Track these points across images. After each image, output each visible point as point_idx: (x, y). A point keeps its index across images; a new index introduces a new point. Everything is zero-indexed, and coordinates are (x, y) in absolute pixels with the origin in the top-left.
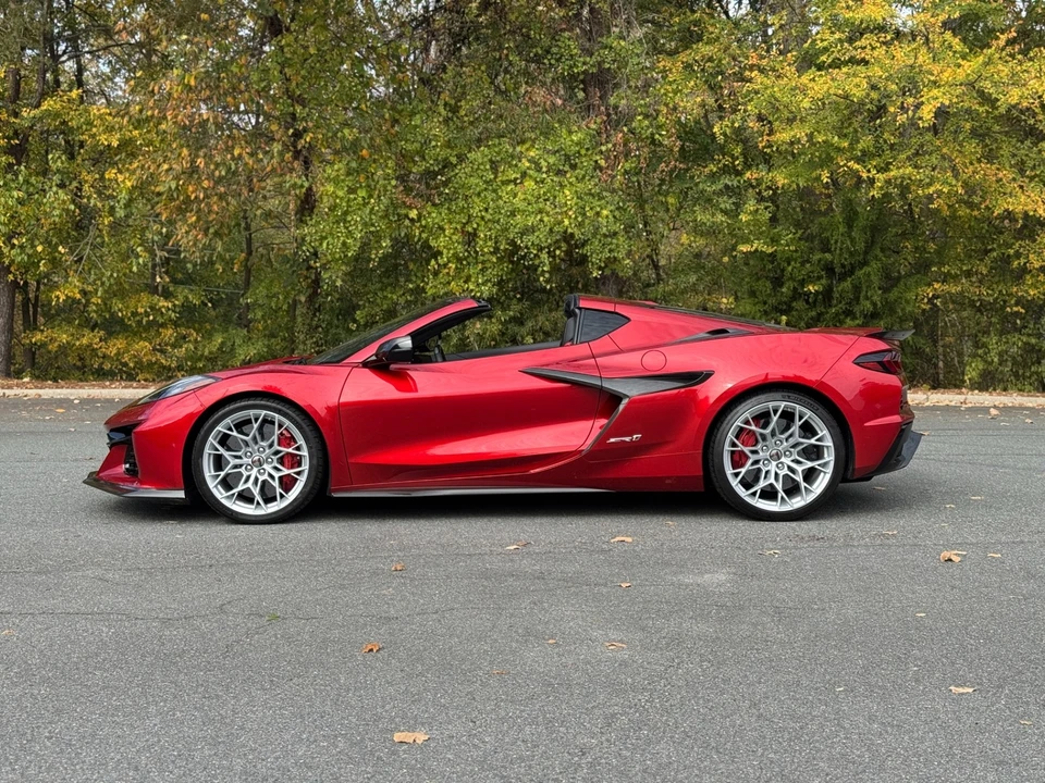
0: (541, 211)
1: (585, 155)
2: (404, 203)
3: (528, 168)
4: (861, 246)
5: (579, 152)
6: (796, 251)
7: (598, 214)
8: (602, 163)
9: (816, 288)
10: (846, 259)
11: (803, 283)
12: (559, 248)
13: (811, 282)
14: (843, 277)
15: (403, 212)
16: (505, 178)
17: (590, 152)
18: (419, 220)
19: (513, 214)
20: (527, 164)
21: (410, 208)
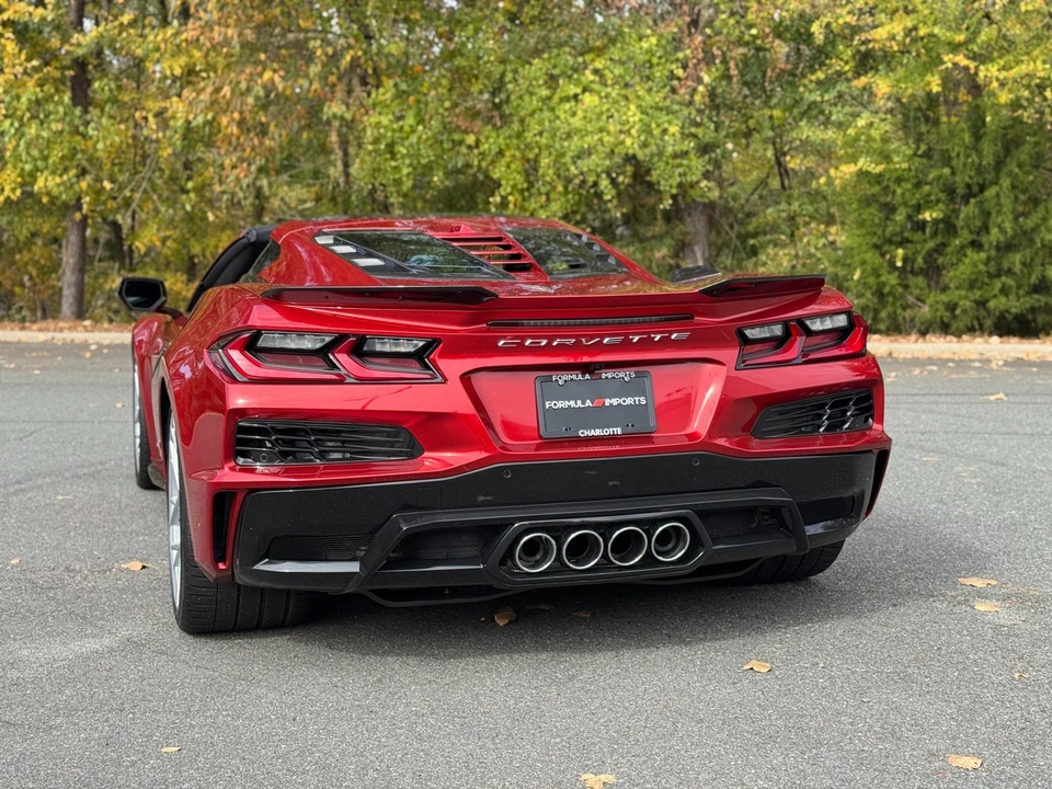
0: (601, 130)
1: (658, 64)
2: (458, 127)
3: (592, 82)
4: (988, 160)
5: (649, 61)
6: (909, 169)
7: (665, 131)
8: (680, 72)
9: (934, 215)
10: (971, 177)
11: (918, 208)
12: (623, 173)
13: (930, 208)
14: (966, 199)
15: (457, 137)
16: (563, 94)
17: (663, 60)
18: (477, 146)
19: (569, 136)
20: (591, 77)
21: (466, 132)
